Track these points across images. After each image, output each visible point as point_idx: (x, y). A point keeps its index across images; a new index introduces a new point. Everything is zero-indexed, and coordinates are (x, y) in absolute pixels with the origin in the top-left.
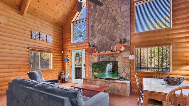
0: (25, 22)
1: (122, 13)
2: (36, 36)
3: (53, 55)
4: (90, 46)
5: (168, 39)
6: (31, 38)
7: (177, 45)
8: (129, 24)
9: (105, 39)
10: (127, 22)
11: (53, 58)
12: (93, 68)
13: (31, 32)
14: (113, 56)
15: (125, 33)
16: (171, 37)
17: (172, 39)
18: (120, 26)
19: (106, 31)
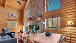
0: (6, 10)
1: (41, 3)
2: (10, 15)
3: (18, 22)
4: (29, 18)
5: (59, 14)
6: (8, 16)
7: (62, 17)
8: (43, 8)
9: (35, 15)
10: (43, 7)
11: (18, 23)
12: (30, 27)
13: (8, 14)
14: (38, 23)
15: (42, 12)
16: (60, 13)
17: (60, 14)
18: (40, 9)
19: (35, 12)
